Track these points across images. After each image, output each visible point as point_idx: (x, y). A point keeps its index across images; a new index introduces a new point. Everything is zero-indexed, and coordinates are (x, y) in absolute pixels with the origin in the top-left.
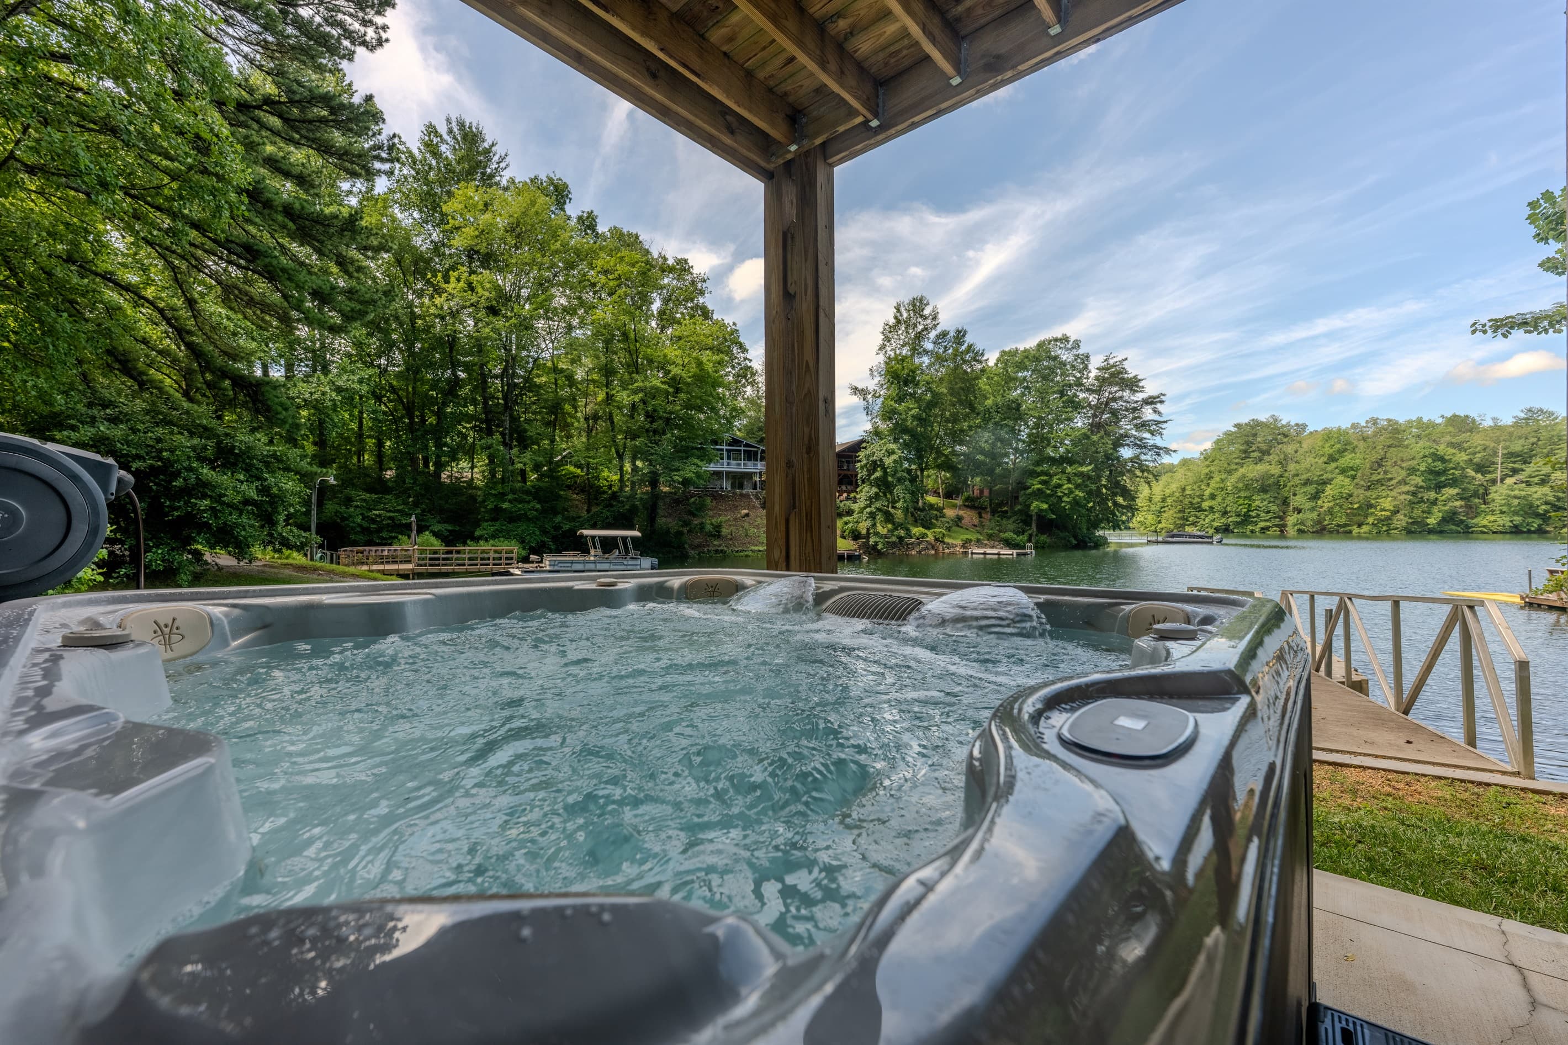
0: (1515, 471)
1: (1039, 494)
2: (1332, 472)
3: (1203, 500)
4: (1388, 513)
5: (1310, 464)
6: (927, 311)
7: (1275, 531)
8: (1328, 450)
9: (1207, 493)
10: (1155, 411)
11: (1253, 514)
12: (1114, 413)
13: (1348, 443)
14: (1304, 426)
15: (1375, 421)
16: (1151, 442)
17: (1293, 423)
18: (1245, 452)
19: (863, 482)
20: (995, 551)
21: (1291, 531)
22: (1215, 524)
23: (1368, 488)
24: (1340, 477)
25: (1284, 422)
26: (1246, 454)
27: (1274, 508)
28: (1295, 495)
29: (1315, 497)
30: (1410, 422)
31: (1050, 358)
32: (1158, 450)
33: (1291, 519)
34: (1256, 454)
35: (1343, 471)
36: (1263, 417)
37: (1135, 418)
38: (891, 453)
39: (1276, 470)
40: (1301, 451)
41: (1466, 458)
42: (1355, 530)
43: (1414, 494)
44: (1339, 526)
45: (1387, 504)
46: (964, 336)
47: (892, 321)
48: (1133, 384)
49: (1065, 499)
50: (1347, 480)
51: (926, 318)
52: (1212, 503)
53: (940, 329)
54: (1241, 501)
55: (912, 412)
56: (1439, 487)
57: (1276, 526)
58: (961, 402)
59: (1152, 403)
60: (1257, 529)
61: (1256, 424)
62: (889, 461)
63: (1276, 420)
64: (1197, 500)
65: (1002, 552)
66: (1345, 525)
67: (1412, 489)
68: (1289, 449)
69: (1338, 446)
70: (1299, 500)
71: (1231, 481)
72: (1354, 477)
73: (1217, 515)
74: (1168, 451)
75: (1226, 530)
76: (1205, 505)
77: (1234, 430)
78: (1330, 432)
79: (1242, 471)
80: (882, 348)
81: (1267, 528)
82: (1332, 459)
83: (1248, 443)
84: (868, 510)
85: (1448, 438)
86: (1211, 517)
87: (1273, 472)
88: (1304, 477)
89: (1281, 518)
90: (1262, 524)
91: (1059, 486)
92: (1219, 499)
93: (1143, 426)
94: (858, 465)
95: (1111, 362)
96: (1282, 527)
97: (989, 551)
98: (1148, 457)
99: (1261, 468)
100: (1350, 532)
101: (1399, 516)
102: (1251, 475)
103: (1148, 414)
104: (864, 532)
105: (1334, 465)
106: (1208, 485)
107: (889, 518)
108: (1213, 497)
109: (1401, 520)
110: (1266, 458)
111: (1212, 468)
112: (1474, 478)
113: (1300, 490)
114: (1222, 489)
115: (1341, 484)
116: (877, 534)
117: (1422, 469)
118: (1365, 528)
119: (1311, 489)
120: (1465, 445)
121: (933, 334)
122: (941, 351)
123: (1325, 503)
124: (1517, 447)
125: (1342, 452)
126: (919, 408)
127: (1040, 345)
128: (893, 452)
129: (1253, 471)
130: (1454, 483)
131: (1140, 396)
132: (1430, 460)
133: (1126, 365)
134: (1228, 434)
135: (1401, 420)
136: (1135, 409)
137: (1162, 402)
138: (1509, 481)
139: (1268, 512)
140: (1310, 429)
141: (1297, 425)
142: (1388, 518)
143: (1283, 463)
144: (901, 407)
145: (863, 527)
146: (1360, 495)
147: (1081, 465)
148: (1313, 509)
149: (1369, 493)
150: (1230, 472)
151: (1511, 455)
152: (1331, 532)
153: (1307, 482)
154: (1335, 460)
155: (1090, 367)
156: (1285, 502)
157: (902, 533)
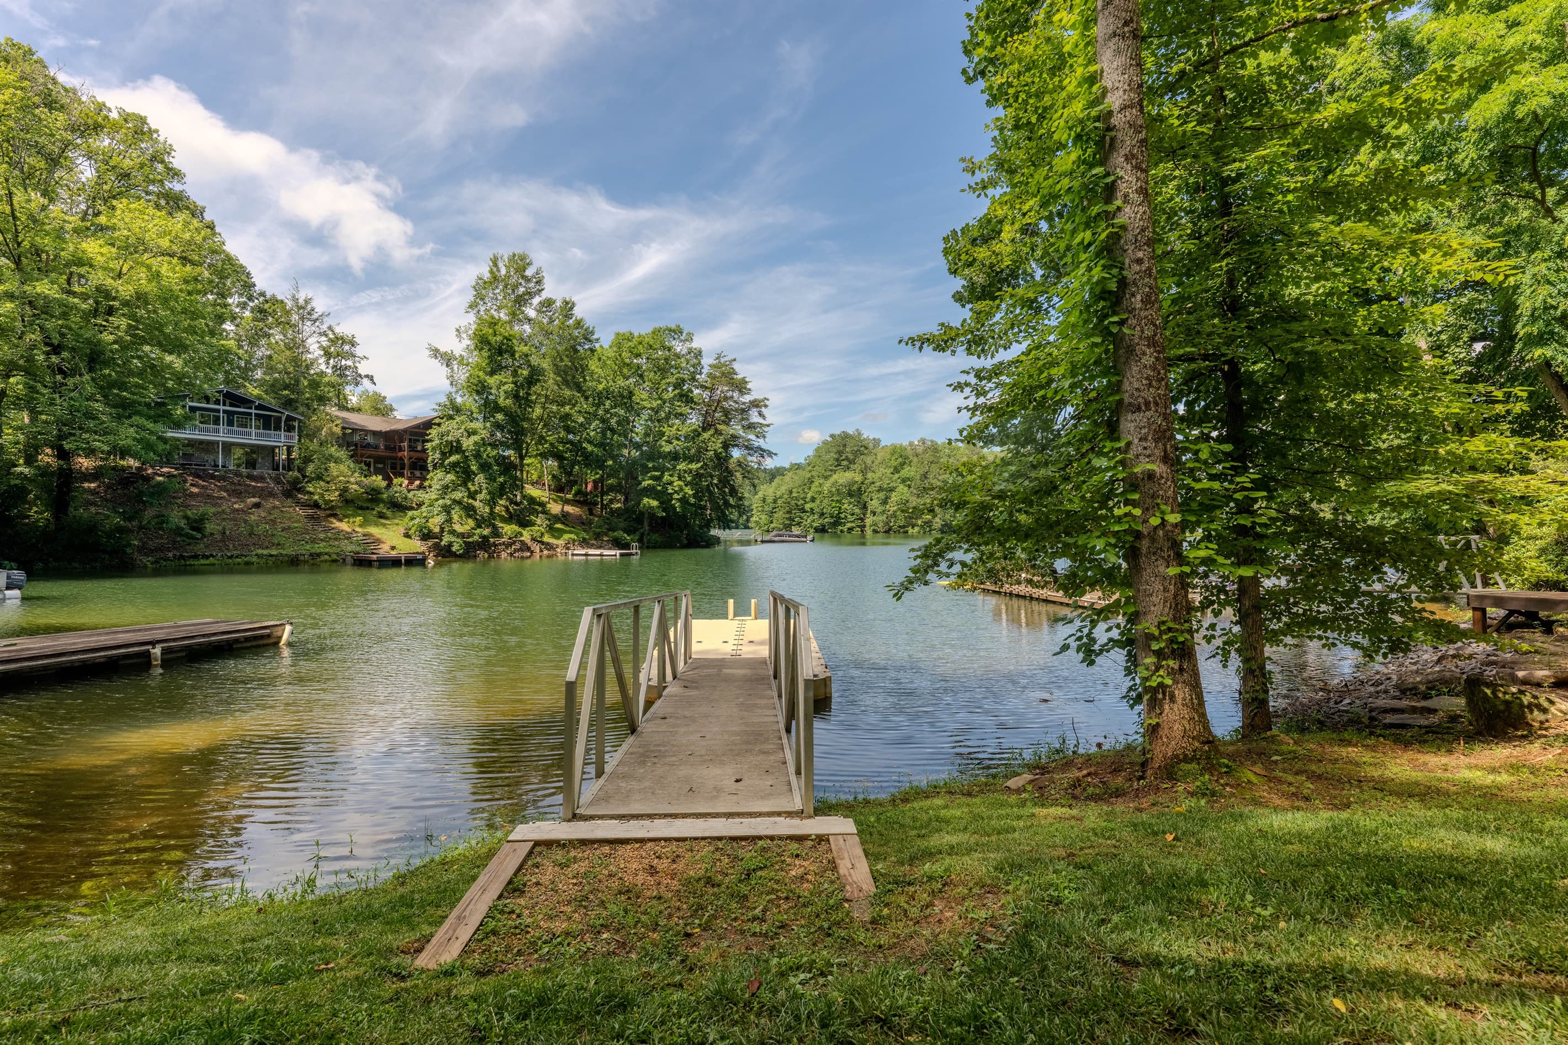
1: (650, 492)
2: (896, 481)
3: (806, 502)
5: (881, 475)
6: (529, 272)
7: (857, 531)
8: (894, 463)
9: (809, 496)
10: (761, 414)
11: (842, 516)
12: (726, 413)
13: (907, 458)
14: (879, 440)
15: (923, 441)
16: (756, 444)
17: (871, 438)
18: (837, 460)
19: (435, 467)
20: (598, 552)
21: (869, 531)
22: (815, 525)
23: (918, 496)
24: (901, 486)
25: (865, 436)
26: (838, 462)
27: (857, 511)
28: (871, 500)
29: (885, 502)
31: (664, 348)
32: (763, 452)
33: (869, 520)
34: (845, 463)
35: (904, 481)
36: (850, 430)
37: (743, 419)
38: (470, 433)
39: (859, 478)
40: (876, 462)
42: (910, 530)
44: (900, 527)
46: (571, 309)
47: (487, 276)
48: (741, 387)
49: (676, 496)
50: (906, 489)
51: (528, 280)
52: (813, 505)
53: (545, 295)
54: (834, 504)
55: (506, 387)
57: (858, 526)
58: (566, 383)
59: (757, 406)
60: (845, 529)
61: (845, 436)
62: (468, 443)
63: (860, 434)
64: (801, 502)
65: (606, 552)
66: (904, 527)
68: (868, 460)
69: (900, 460)
70: (874, 504)
71: (827, 485)
72: (909, 487)
73: (816, 516)
74: (770, 454)
75: (822, 530)
76: (807, 507)
77: (830, 439)
78: (895, 447)
79: (835, 477)
80: (472, 306)
81: (852, 529)
82: (896, 470)
83: (840, 453)
84: (441, 502)
86: (811, 518)
87: (856, 479)
88: (878, 484)
89: (862, 520)
90: (849, 525)
91: (671, 483)
92: (818, 502)
93: (751, 427)
94: (428, 445)
95: (722, 360)
96: (863, 527)
97: (591, 552)
98: (754, 459)
99: (849, 475)
100: (907, 532)
102: (841, 481)
103: (754, 417)
104: (437, 530)
105: (897, 476)
106: (810, 488)
107: (469, 511)
108: (813, 499)
110: (852, 466)
111: (813, 473)
113: (875, 496)
114: (820, 493)
115: (902, 492)
116: (453, 532)
118: (917, 529)
119: (882, 495)
121: (536, 301)
122: (545, 321)
123: (891, 507)
125: (903, 464)
126: (515, 383)
127: (656, 332)
128: (475, 433)
129: (843, 477)
131: (747, 398)
133: (736, 366)
134: (825, 443)
136: (743, 411)
137: (766, 406)
139: (853, 514)
140: (883, 444)
141: (874, 439)
143: (863, 472)
144: (492, 381)
145: (435, 523)
146: (914, 501)
147: (691, 462)
148: (883, 512)
149: (918, 501)
150: (826, 478)
152: (894, 533)
153: (880, 489)
154: (898, 472)
155: (703, 362)
156: (865, 507)
157: (486, 532)
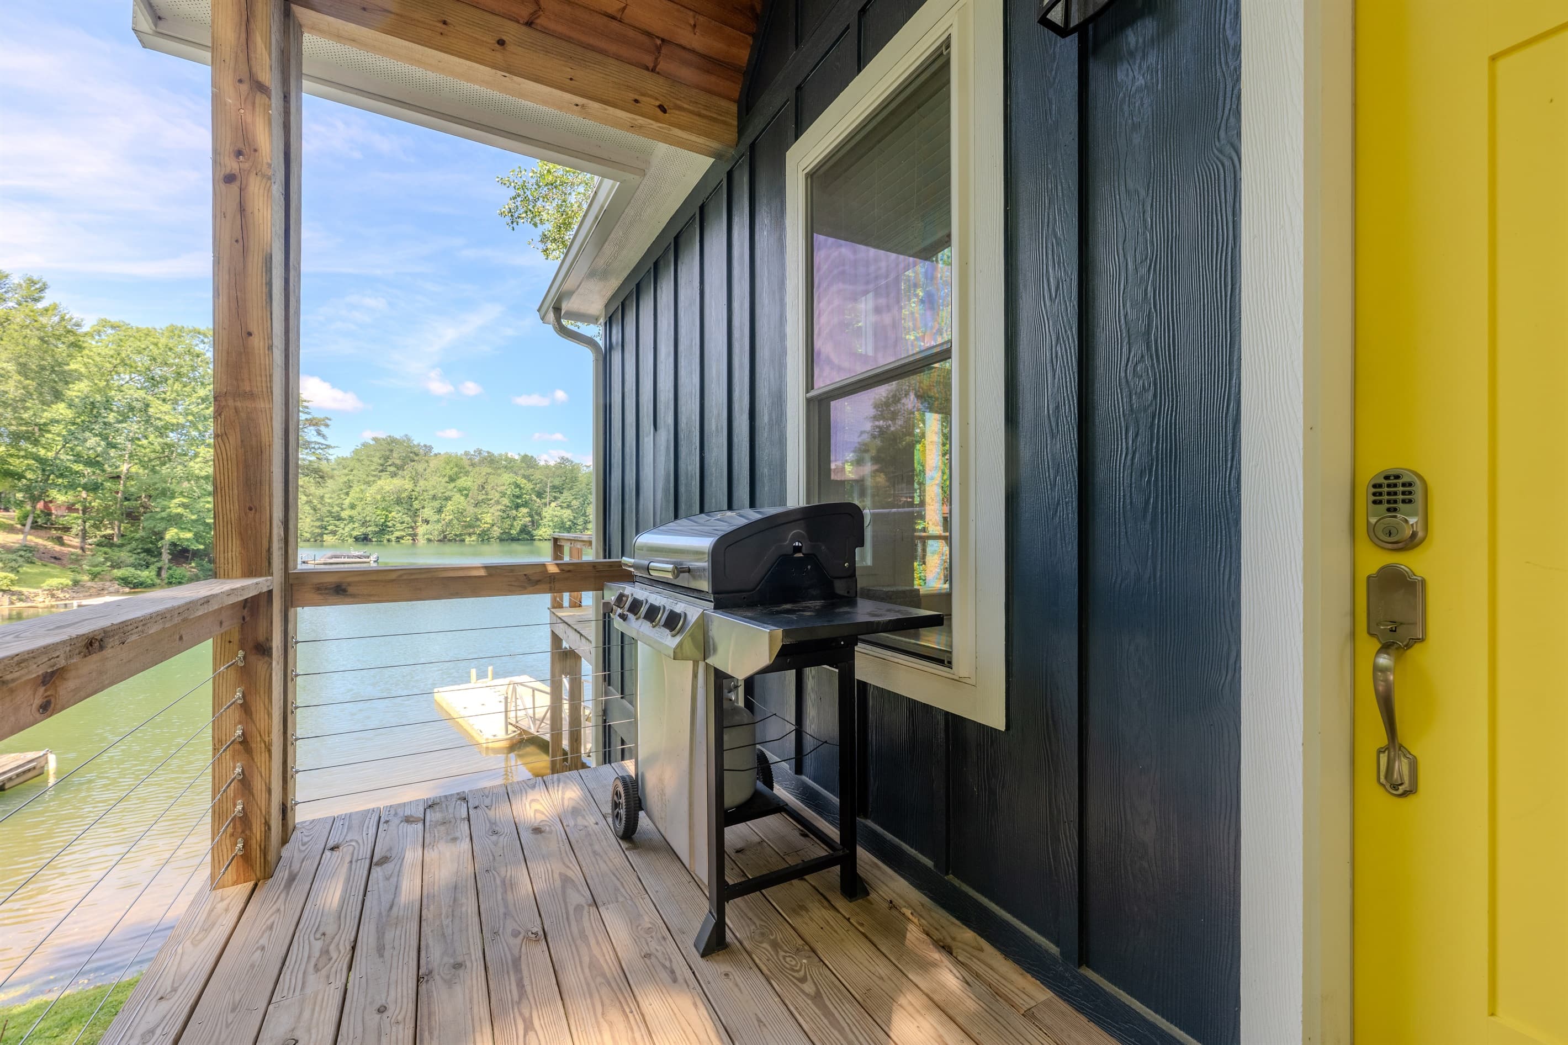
0: (556, 498)
2: (451, 490)
3: (343, 509)
4: (489, 526)
5: (434, 483)
7: (407, 541)
8: (448, 472)
9: (347, 502)
11: (390, 524)
13: (462, 467)
15: (479, 452)
17: (422, 444)
18: (382, 465)
21: (421, 540)
22: (355, 533)
23: (476, 505)
24: (458, 495)
25: (415, 443)
27: (407, 519)
28: (423, 508)
29: (440, 511)
30: (500, 455)
33: (421, 529)
34: (392, 469)
35: (459, 490)
36: (398, 435)
39: (409, 485)
40: (429, 470)
41: (532, 487)
42: (467, 539)
43: (504, 511)
44: (456, 535)
45: (488, 518)
50: (462, 498)
52: (353, 513)
54: (379, 512)
56: (517, 507)
57: (410, 535)
60: (393, 538)
61: (392, 441)
63: (409, 440)
64: (336, 509)
66: (461, 535)
67: (503, 508)
68: (420, 467)
69: (456, 469)
70: (428, 513)
71: (370, 492)
72: (467, 496)
73: (356, 525)
75: (364, 539)
76: (344, 514)
77: (372, 442)
78: (450, 456)
79: (380, 483)
81: (402, 538)
82: (452, 480)
83: (386, 458)
85: (522, 471)
86: (351, 526)
87: (406, 487)
88: (431, 493)
89: (413, 528)
90: (398, 534)
92: (359, 509)
96: (414, 536)
99: (397, 482)
100: (463, 540)
101: (495, 528)
102: (387, 488)
105: (453, 485)
106: (347, 494)
108: (353, 507)
109: (496, 532)
110: (400, 472)
111: (351, 477)
112: (535, 501)
113: (428, 504)
114: (361, 499)
115: (457, 501)
117: (509, 493)
118: (474, 537)
119: (436, 504)
120: (532, 478)
123: (447, 516)
124: (557, 482)
125: (458, 474)
129: (388, 484)
130: (525, 504)
132: (513, 487)
134: (366, 446)
135: (496, 453)
138: (553, 504)
139: (403, 523)
140: (435, 451)
141: (425, 446)
142: (488, 530)
143: (415, 479)
146: (471, 510)
148: (438, 521)
149: (476, 510)
150: (368, 483)
151: (554, 487)
152: (449, 540)
153: (434, 498)
154: (454, 481)
156: (416, 515)
